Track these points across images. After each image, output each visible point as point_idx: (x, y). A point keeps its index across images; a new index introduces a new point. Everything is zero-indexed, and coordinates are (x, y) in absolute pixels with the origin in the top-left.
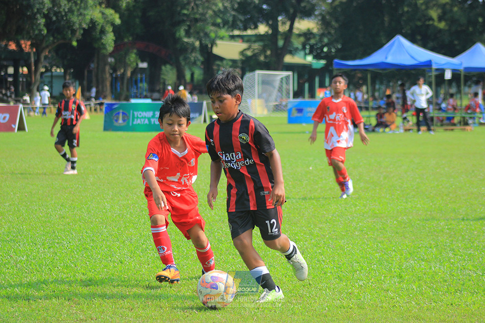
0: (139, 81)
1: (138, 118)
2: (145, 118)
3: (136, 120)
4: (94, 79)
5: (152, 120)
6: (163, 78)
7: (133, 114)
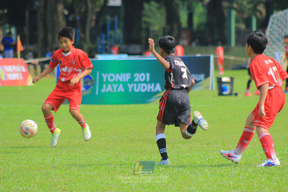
0: (108, 26)
1: (107, 83)
2: (119, 82)
3: (104, 86)
4: (40, 24)
5: (130, 86)
6: (146, 23)
7: (101, 78)
